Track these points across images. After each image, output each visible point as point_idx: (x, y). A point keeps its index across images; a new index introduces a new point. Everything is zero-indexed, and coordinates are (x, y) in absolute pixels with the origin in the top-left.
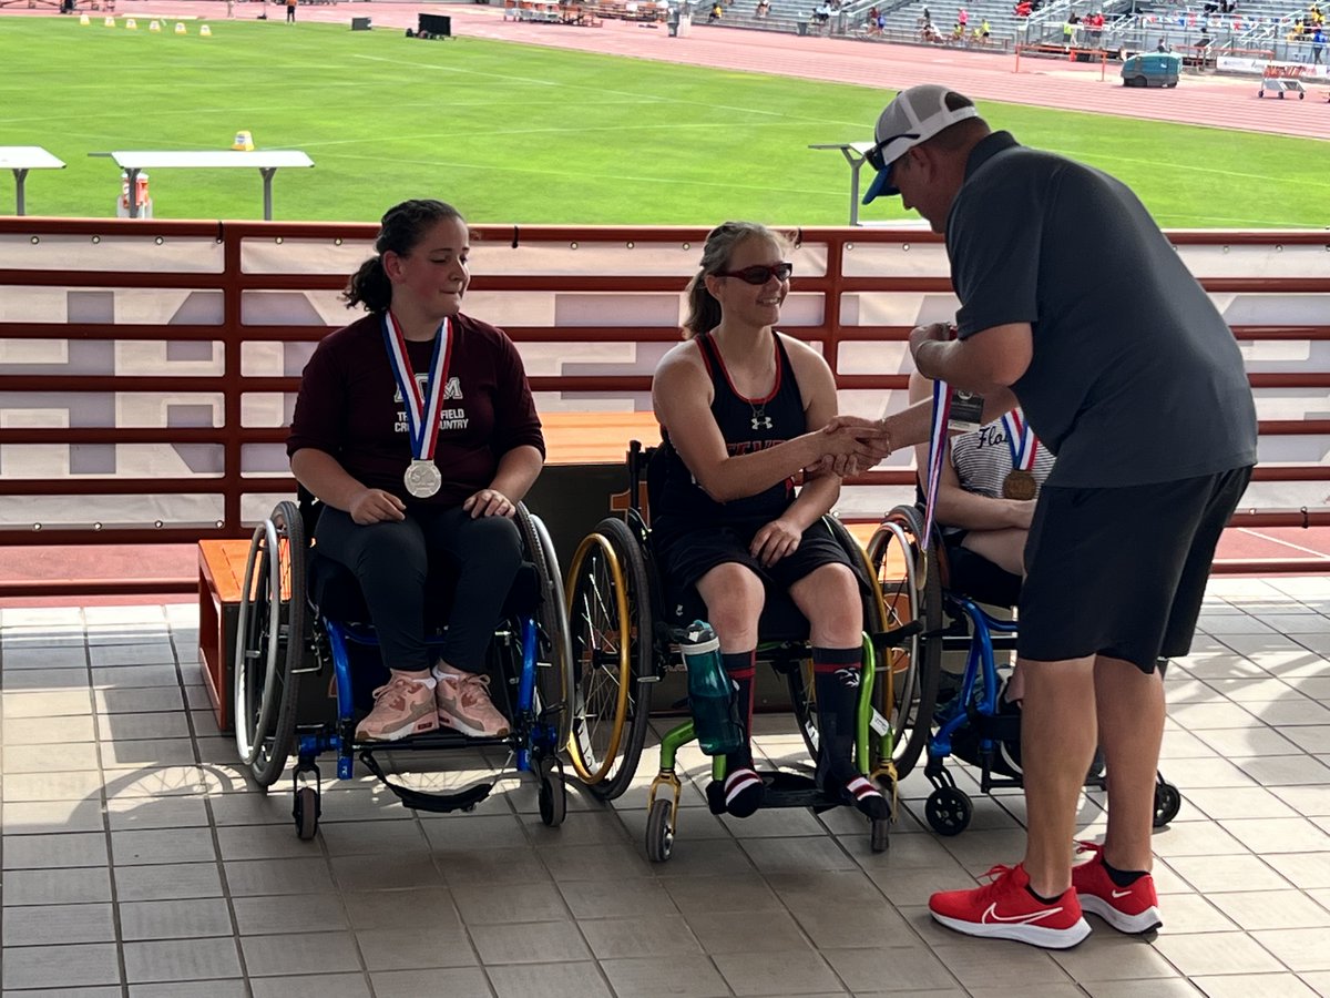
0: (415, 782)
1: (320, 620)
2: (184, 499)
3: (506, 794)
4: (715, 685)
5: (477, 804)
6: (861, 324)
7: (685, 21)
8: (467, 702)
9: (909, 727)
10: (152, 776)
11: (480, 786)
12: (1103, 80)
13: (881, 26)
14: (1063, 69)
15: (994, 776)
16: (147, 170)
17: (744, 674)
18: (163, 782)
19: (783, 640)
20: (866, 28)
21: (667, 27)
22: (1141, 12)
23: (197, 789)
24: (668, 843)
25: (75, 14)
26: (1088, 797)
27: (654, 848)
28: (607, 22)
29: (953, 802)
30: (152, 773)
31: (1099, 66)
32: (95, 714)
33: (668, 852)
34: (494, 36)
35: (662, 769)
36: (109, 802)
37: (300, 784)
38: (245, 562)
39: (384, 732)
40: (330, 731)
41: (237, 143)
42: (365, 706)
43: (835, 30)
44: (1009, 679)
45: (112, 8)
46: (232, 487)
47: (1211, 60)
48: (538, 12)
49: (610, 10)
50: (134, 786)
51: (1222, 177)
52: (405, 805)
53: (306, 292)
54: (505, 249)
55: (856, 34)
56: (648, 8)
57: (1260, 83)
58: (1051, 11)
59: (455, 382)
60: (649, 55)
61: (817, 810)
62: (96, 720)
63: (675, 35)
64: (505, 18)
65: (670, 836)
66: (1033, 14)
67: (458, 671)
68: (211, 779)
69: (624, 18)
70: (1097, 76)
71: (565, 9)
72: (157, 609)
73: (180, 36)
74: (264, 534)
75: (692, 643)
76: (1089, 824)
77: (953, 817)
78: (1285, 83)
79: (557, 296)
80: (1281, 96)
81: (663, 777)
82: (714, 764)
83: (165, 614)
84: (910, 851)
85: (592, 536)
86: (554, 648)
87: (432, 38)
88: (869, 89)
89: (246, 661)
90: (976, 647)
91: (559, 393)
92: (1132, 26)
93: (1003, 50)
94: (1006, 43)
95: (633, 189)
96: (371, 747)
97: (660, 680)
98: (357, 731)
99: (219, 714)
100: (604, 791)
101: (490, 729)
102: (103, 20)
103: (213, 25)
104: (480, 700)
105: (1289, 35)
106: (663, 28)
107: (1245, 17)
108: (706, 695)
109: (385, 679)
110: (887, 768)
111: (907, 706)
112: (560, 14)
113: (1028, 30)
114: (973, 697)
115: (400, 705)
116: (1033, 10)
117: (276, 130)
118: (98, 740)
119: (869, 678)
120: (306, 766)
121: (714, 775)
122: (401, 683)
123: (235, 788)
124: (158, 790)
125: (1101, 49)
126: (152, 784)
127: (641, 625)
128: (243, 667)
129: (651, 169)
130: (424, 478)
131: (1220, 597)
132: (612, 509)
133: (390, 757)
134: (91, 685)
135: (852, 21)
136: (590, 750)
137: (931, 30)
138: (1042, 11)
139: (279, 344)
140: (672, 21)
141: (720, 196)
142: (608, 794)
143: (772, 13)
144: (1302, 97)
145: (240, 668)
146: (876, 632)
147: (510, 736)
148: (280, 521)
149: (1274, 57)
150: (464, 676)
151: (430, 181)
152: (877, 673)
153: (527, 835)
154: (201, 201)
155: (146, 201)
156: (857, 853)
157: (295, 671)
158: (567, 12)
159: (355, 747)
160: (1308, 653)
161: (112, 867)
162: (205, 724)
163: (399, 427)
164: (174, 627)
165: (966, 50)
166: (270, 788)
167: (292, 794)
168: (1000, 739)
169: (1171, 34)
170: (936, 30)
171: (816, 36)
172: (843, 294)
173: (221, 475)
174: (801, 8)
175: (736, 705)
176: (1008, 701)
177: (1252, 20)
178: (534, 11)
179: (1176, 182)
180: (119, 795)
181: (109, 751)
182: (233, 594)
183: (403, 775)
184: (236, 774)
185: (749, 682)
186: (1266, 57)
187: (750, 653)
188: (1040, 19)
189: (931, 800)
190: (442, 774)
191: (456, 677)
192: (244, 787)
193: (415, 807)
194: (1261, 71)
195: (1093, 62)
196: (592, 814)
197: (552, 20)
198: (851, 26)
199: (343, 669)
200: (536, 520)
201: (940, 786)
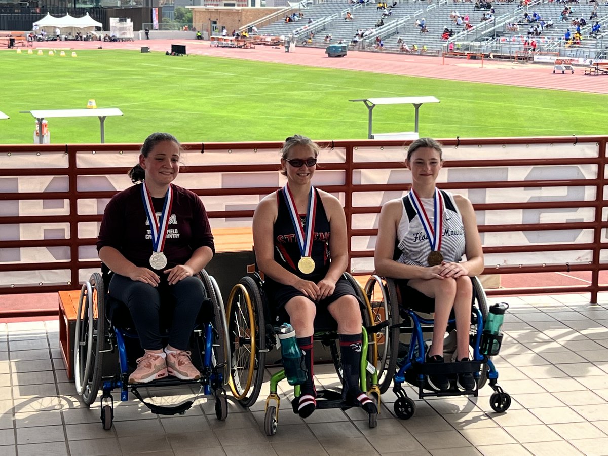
0: (158, 401)
1: (112, 328)
2: (52, 272)
3: (200, 405)
4: (294, 352)
5: (186, 411)
6: (362, 184)
7: (292, 45)
8: (180, 363)
9: (385, 369)
10: (36, 402)
11: (188, 402)
12: (482, 67)
13: (382, 45)
14: (463, 63)
15: (425, 391)
16: (47, 119)
17: (308, 347)
18: (41, 405)
19: (326, 331)
20: (375, 47)
21: (284, 48)
22: (499, 36)
23: (57, 407)
24: (275, 427)
25: (14, 48)
26: (469, 399)
27: (268, 429)
28: (257, 46)
29: (407, 404)
30: (36, 400)
31: (480, 61)
32: (11, 373)
33: (275, 431)
34: (206, 54)
35: (271, 392)
36: (16, 414)
37: (104, 403)
38: (78, 301)
39: (141, 379)
40: (117, 379)
41: (89, 105)
42: (133, 367)
43: (360, 48)
44: (430, 346)
45: (31, 45)
46: (74, 266)
47: (531, 57)
48: (226, 42)
49: (258, 41)
50: (28, 406)
51: (537, 110)
52: (153, 412)
53: (107, 176)
54: (198, 154)
55: (370, 49)
56: (276, 40)
57: (554, 67)
58: (458, 37)
59: (174, 217)
60: (276, 61)
61: (343, 410)
62: (11, 376)
63: (288, 51)
64: (211, 46)
65: (275, 423)
66: (450, 39)
67: (176, 349)
68: (64, 402)
69: (265, 44)
70: (480, 65)
71: (238, 41)
72: (41, 323)
73: (63, 57)
74: (86, 288)
75: (282, 333)
76: (469, 412)
77: (406, 411)
78: (565, 67)
79: (222, 174)
80: (563, 73)
81: (272, 396)
82: (295, 389)
83: (45, 325)
84: (388, 427)
85: (237, 285)
86: (220, 337)
87: (177, 55)
88: (376, 74)
89: (80, 347)
90: (415, 332)
91: (225, 219)
92: (495, 42)
93: (437, 55)
94: (438, 52)
95: (270, 122)
96: (136, 386)
97: (269, 351)
98: (129, 378)
99: (68, 371)
100: (245, 403)
101: (191, 376)
102: (27, 51)
103: (78, 52)
104: (186, 363)
105: (566, 45)
106: (283, 48)
107: (546, 37)
108: (290, 357)
109: (142, 354)
110: (375, 389)
111: (385, 359)
112: (236, 43)
113: (448, 46)
114: (414, 355)
115: (149, 366)
116: (450, 36)
117: (106, 99)
118: (12, 385)
119: (366, 347)
120: (107, 395)
121: (295, 395)
122: (150, 356)
123: (75, 406)
124: (39, 408)
125: (481, 54)
126: (36, 405)
127: (260, 326)
128: (78, 350)
129: (278, 112)
130: (158, 260)
131: (530, 305)
132: (248, 272)
133: (147, 390)
134: (9, 360)
135: (368, 43)
136: (239, 384)
137: (404, 47)
138: (454, 37)
139: (95, 200)
140: (287, 45)
141: (310, 124)
142: (247, 404)
143: (332, 41)
144: (573, 73)
145: (77, 350)
146: (369, 326)
147: (201, 379)
148: (93, 282)
149: (560, 55)
150: (179, 351)
151: (177, 120)
152: (369, 345)
153: (210, 425)
154: (72, 132)
155: (47, 132)
156: (362, 429)
157: (100, 352)
158: (239, 42)
159: (128, 386)
160: (571, 330)
161: (16, 445)
162: (62, 377)
163: (147, 237)
164: (48, 331)
165: (421, 55)
166: (91, 406)
167: (100, 408)
168: (427, 374)
169: (513, 46)
170: (407, 47)
171: (352, 50)
172: (354, 170)
173: (70, 260)
174: (345, 38)
175: (304, 362)
176: (430, 356)
177: (549, 39)
178: (224, 42)
179: (516, 113)
180: (20, 411)
181: (16, 390)
182: (73, 316)
183: (153, 398)
184: (75, 400)
185: (310, 351)
186: (556, 55)
187: (310, 337)
188: (453, 40)
189: (396, 403)
190: (171, 397)
191: (175, 352)
192: (79, 406)
193: (157, 413)
194: (554, 61)
195: (478, 59)
196: (240, 414)
197: (232, 46)
198: (368, 46)
199: (123, 350)
200: (211, 278)
201: (400, 396)
